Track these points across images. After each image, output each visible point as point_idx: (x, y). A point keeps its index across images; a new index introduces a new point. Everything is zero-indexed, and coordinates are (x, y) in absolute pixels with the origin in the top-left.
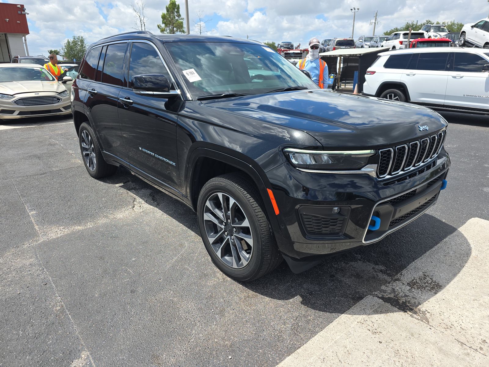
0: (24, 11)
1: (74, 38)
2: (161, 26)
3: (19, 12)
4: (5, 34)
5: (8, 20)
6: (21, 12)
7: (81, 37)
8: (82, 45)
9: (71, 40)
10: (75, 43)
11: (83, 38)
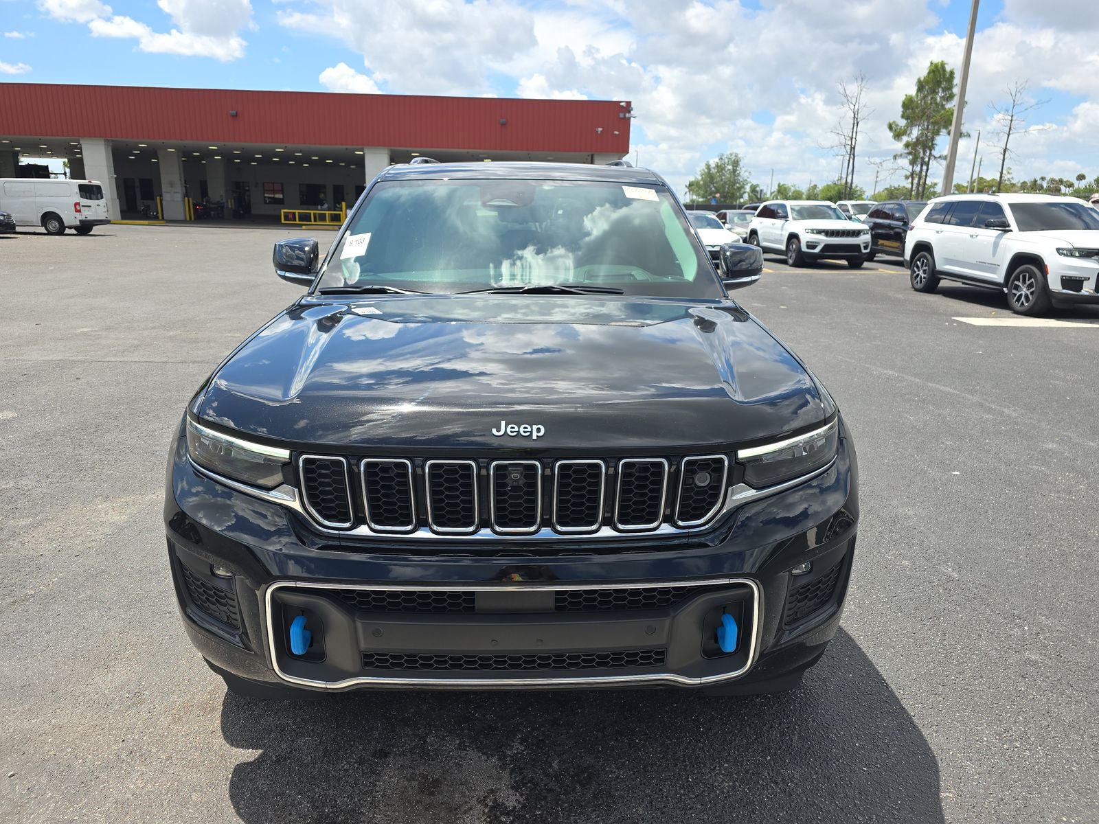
0: (629, 112)
1: (721, 158)
2: (897, 125)
3: (622, 115)
4: (592, 156)
5: (600, 129)
6: (625, 115)
7: (734, 155)
8: (734, 171)
9: (714, 161)
10: (720, 168)
11: (739, 156)
